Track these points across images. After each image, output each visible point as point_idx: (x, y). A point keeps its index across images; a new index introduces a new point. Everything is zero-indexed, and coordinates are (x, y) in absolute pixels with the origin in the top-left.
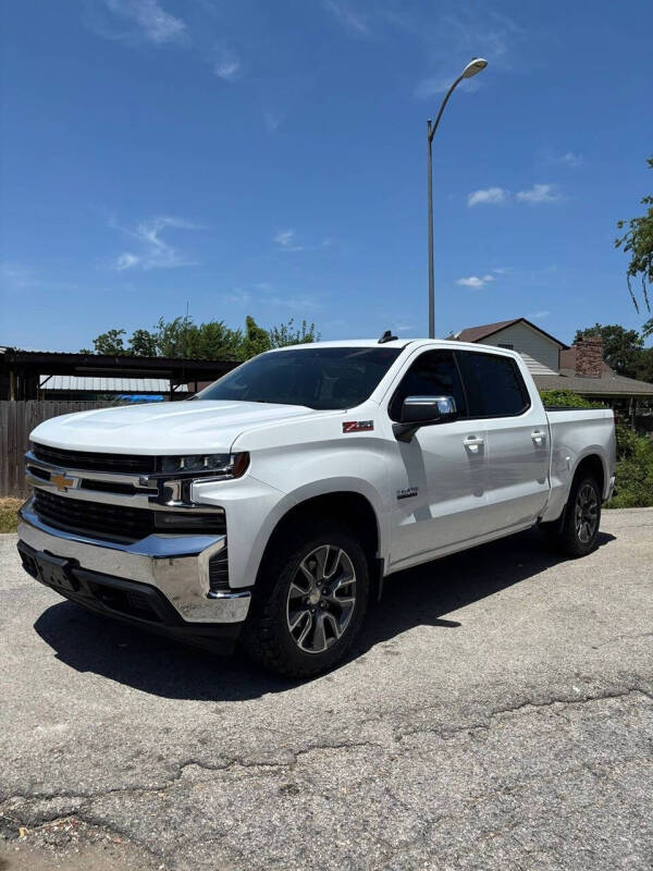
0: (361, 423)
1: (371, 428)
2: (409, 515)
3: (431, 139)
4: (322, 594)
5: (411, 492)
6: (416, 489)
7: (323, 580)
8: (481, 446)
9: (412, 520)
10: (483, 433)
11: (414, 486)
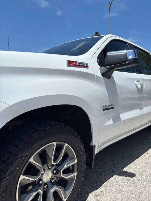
0: (80, 63)
1: (87, 67)
2: (109, 120)
3: (110, 8)
4: (53, 173)
5: (110, 107)
6: (113, 105)
7: (53, 166)
8: (142, 86)
9: (111, 122)
10: (143, 80)
11: (112, 104)
